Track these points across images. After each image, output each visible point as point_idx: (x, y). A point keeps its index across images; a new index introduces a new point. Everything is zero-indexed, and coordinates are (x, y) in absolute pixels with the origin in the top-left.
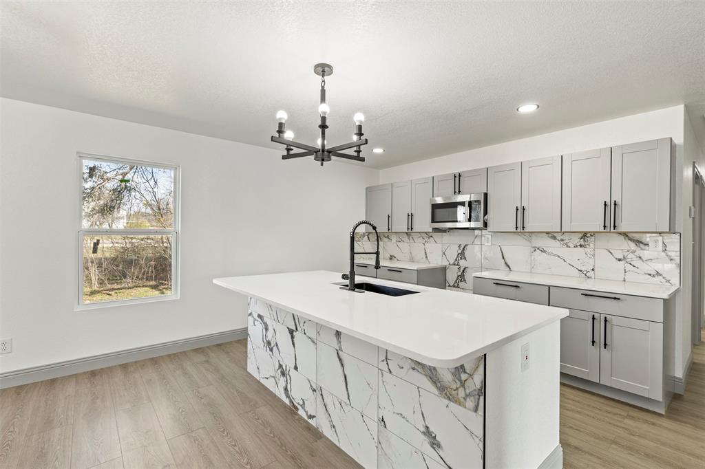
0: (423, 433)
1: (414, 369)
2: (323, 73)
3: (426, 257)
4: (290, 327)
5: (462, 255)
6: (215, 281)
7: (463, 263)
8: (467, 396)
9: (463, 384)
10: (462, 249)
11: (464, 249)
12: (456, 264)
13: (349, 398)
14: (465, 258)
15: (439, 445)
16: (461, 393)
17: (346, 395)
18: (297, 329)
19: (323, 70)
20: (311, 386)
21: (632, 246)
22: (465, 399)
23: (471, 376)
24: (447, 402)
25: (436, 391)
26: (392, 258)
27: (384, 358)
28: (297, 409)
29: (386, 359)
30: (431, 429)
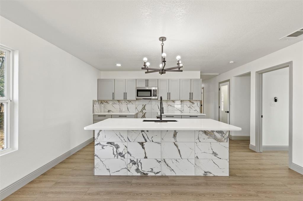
0: (212, 154)
1: (209, 138)
2: (163, 40)
3: (128, 110)
4: (140, 141)
5: (144, 108)
6: (85, 128)
7: (144, 111)
8: (225, 139)
9: (224, 137)
10: (144, 106)
11: (145, 106)
12: (142, 111)
13: (181, 157)
14: (145, 109)
15: (217, 155)
16: (223, 139)
17: (180, 156)
18: (146, 141)
19: (163, 39)
20: (158, 161)
21: (191, 104)
22: (224, 140)
23: (226, 134)
24: (219, 143)
25: (216, 141)
26: (109, 111)
27: (197, 138)
28: (147, 174)
29: (198, 138)
30: (215, 152)
